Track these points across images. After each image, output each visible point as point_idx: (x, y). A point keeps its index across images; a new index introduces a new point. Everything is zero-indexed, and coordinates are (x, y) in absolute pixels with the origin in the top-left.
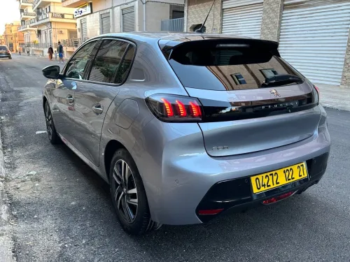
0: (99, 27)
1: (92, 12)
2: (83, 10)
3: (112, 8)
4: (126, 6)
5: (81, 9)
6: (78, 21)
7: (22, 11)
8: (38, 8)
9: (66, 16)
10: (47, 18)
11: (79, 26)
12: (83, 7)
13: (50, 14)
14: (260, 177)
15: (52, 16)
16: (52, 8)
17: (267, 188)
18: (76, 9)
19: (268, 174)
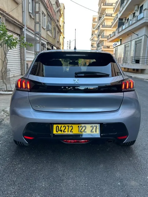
0: (123, 52)
1: (121, 44)
2: (117, 43)
3: (131, 41)
4: (138, 39)
5: (116, 43)
6: (114, 50)
7: (92, 46)
8: (98, 44)
9: (110, 47)
10: (101, 48)
11: (114, 52)
12: (117, 42)
13: (103, 46)
14: (60, 126)
15: (104, 48)
16: (104, 43)
17: (62, 133)
18: (114, 43)
19: (66, 125)
